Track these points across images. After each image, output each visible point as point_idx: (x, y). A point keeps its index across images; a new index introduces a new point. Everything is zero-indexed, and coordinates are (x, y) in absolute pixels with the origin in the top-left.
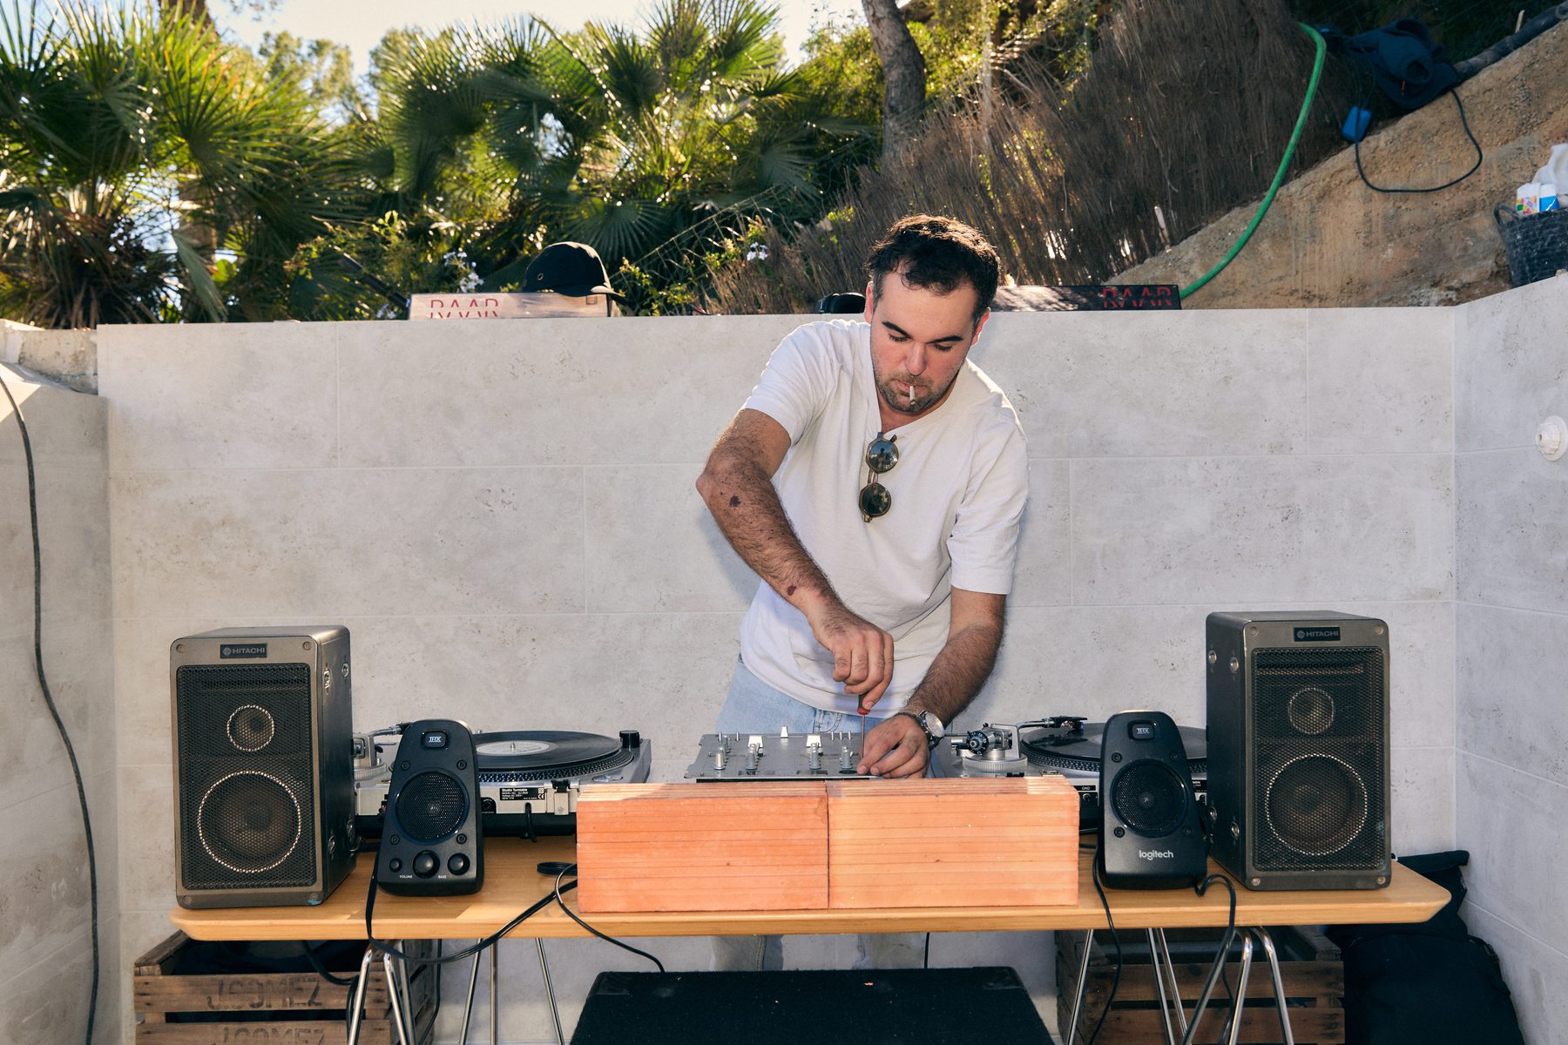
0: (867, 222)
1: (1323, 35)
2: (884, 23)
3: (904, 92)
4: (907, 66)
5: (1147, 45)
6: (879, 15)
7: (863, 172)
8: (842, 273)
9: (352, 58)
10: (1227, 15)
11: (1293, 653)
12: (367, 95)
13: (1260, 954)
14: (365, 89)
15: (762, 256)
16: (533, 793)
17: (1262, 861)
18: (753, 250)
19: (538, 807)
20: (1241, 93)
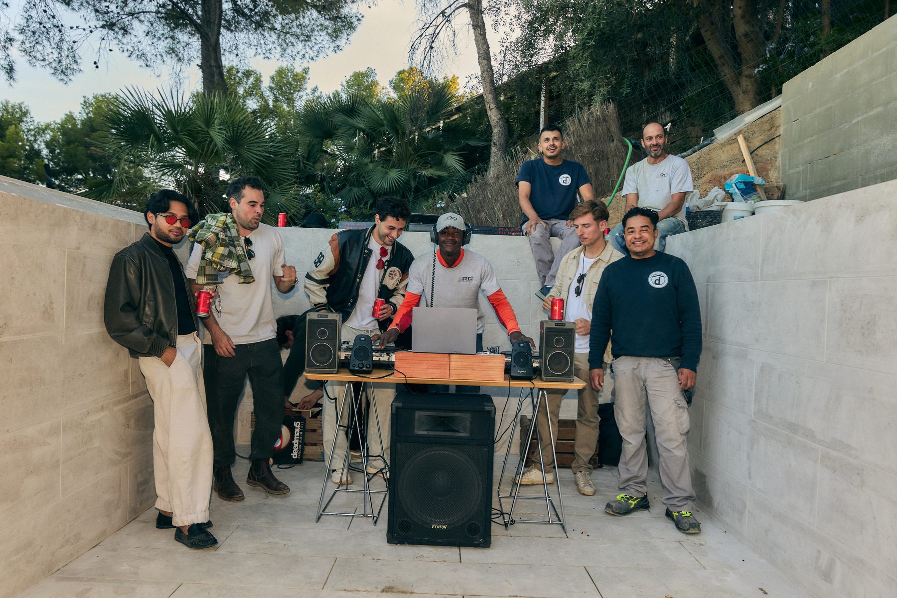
0: (479, 195)
1: (632, 143)
2: (493, 110)
3: (499, 137)
4: (501, 127)
5: (576, 141)
6: (491, 107)
7: (479, 177)
8: (469, 212)
9: (262, 79)
10: (604, 133)
11: (555, 329)
12: (268, 96)
13: (543, 395)
14: (267, 93)
15: (443, 206)
16: (381, 356)
17: (545, 375)
18: (439, 203)
19: (382, 359)
20: (608, 159)
